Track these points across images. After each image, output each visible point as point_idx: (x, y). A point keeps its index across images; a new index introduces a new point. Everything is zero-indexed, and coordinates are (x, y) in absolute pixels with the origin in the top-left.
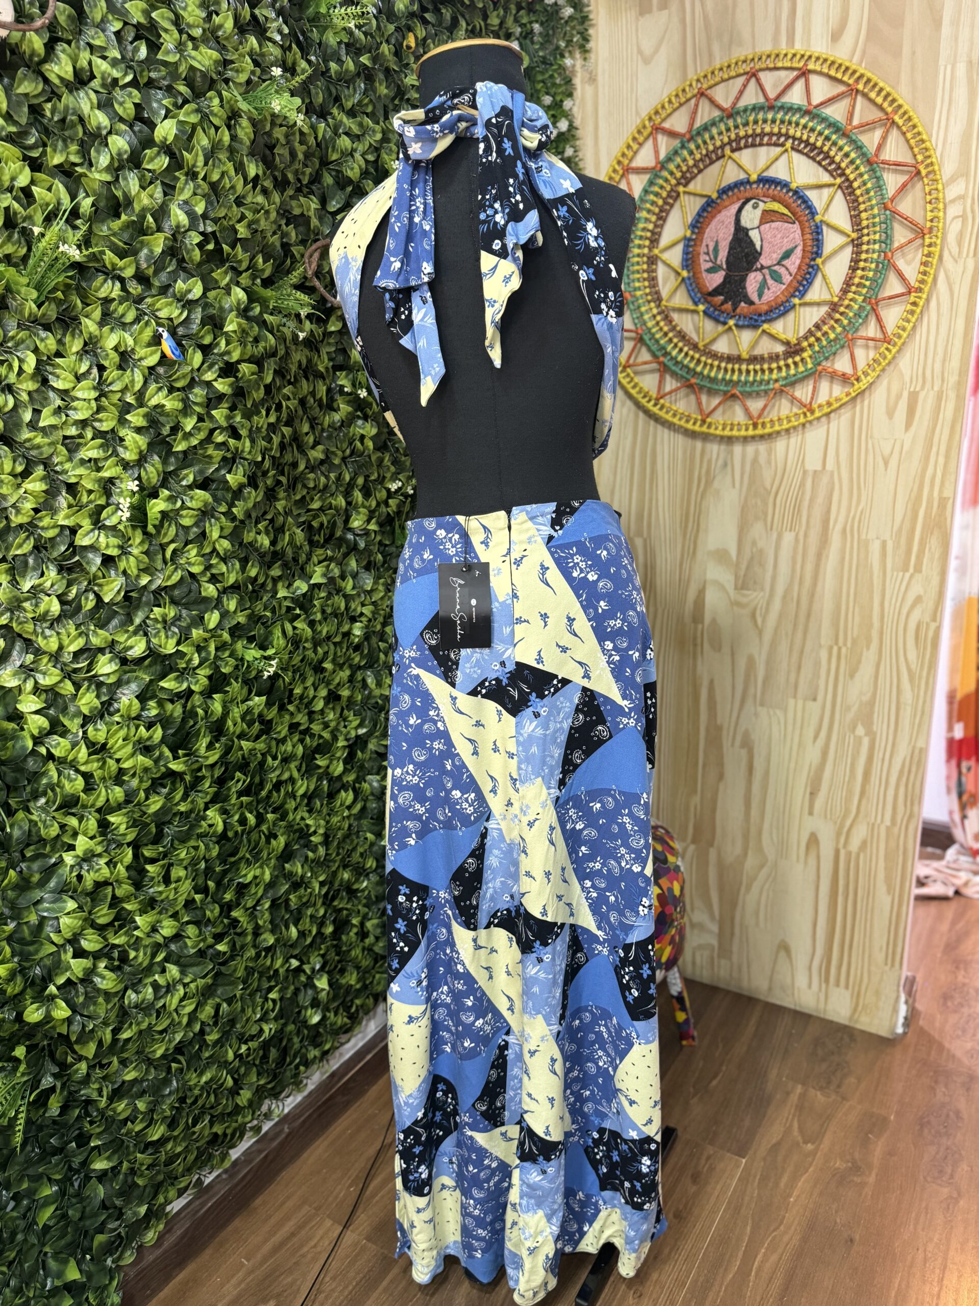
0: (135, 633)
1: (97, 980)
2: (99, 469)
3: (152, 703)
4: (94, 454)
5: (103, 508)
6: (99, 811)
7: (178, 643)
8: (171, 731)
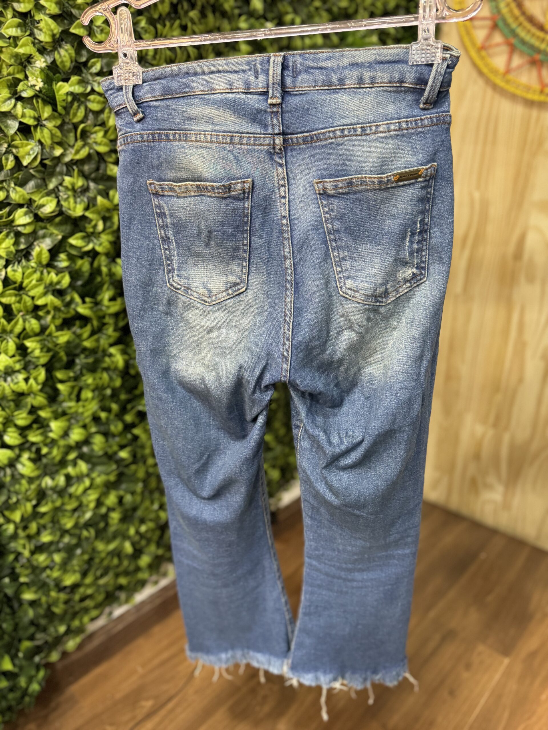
0: (48, 194)
1: (19, 467)
2: (16, 46)
3: (63, 256)
4: (13, 32)
5: (20, 81)
6: (18, 336)
7: (87, 209)
8: (79, 283)
